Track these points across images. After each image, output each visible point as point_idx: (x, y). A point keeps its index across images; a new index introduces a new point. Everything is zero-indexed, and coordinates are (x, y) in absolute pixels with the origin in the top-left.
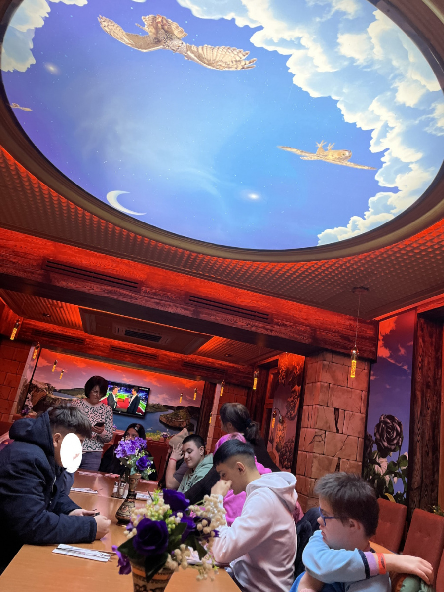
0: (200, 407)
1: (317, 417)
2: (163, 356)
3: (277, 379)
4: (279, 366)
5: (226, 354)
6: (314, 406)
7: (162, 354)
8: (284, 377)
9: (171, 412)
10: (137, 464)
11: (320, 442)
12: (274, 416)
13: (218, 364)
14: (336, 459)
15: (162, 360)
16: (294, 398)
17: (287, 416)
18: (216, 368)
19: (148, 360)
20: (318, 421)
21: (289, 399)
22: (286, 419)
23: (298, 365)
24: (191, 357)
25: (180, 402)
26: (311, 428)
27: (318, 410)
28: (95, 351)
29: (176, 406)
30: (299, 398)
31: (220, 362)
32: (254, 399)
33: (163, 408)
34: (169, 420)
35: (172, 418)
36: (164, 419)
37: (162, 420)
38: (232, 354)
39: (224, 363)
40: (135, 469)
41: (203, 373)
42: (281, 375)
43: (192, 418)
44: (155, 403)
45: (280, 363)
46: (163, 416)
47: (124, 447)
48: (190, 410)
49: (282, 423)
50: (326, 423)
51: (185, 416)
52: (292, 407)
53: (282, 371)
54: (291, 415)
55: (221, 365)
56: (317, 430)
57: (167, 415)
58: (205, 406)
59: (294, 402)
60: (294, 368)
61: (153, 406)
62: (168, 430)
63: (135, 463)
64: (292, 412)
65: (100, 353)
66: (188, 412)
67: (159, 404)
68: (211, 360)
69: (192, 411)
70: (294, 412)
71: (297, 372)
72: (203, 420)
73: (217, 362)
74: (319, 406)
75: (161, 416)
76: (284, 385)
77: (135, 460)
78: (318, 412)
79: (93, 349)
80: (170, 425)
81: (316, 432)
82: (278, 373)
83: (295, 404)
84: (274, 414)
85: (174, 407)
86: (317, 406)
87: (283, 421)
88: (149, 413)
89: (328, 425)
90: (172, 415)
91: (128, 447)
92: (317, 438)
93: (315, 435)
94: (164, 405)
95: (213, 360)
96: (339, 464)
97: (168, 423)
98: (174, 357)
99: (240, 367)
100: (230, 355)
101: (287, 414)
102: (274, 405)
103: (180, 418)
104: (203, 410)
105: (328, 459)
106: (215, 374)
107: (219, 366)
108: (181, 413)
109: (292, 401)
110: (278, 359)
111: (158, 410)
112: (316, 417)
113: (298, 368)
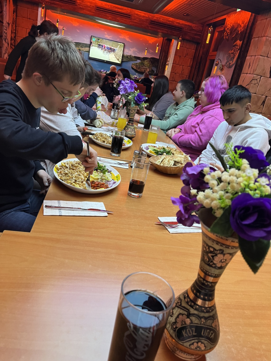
0: (158, 58)
1: (258, 65)
2: (135, 15)
3: (223, 36)
4: (225, 24)
5: (185, 13)
6: (257, 57)
7: (134, 14)
8: (229, 34)
9: (139, 61)
10: (136, 99)
11: (255, 84)
12: (217, 65)
13: (177, 23)
14: (264, 97)
15: (135, 19)
16: (234, 51)
17: (226, 65)
18: (175, 27)
19: (124, 19)
20: (257, 69)
21: (230, 52)
22: (225, 67)
23: (243, 23)
24: (156, 17)
25: (145, 54)
26: (250, 74)
27: (259, 59)
28: (85, 11)
29: (142, 57)
30: (239, 51)
31: (178, 21)
32: (201, 53)
33: (133, 58)
34: (138, 67)
35: (139, 66)
36: (135, 66)
37: (133, 67)
38: (189, 14)
39: (181, 22)
40: (134, 103)
41: (165, 30)
42: (227, 32)
43: (153, 66)
44: (128, 54)
45: (227, 22)
46: (134, 64)
47: (125, 86)
48: (151, 60)
49: (221, 70)
50: (264, 70)
51: (149, 65)
52: (231, 58)
53: (228, 29)
54: (230, 64)
55: (179, 23)
56: (255, 75)
57: (137, 63)
58: (163, 58)
59: (234, 54)
60: (239, 25)
61: (127, 57)
62: (137, 74)
63: (134, 98)
64: (231, 62)
65: (88, 12)
66: (150, 62)
67: (131, 55)
68: (171, 19)
69: (153, 61)
70: (232, 62)
71: (240, 30)
72: (160, 68)
73: (176, 21)
74: (261, 57)
75: (132, 64)
76: (228, 40)
77: (133, 96)
78: (259, 62)
79: (83, 9)
80: (138, 70)
81: (254, 77)
82: (224, 30)
83: (235, 56)
84: (216, 64)
85: (141, 58)
86: (259, 56)
87: (222, 68)
88: (125, 61)
89: (264, 72)
90: (140, 63)
91: (129, 86)
92: (253, 82)
93: (253, 79)
94: (134, 56)
95: (173, 19)
96: (265, 100)
97: (137, 69)
98: (144, 17)
99: (193, 25)
100: (188, 15)
101: (226, 63)
102: (217, 56)
103: (145, 66)
104: (161, 60)
105: (258, 97)
106: (174, 31)
107: (177, 24)
108: (146, 62)
109: (232, 53)
110: (226, 18)
111: (130, 60)
112: (256, 65)
113: (242, 26)
